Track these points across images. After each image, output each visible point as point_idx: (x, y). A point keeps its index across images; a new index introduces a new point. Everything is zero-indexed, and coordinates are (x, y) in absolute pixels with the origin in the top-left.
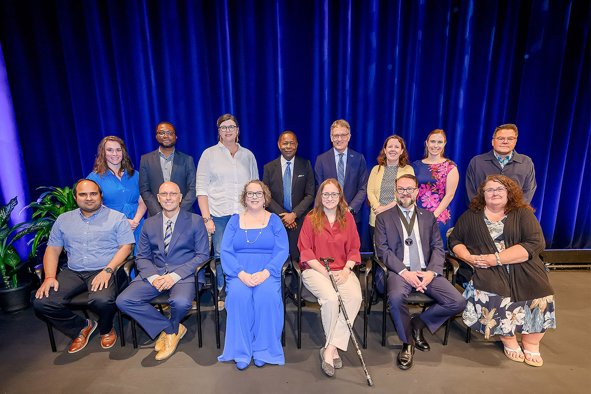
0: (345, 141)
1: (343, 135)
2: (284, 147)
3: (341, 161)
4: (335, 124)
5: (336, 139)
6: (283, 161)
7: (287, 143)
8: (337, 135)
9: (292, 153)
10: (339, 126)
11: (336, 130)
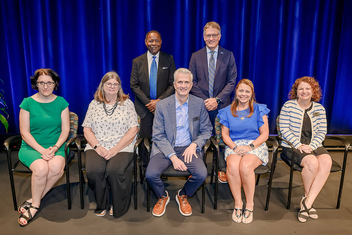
0: (217, 40)
1: (214, 35)
2: (150, 43)
3: (212, 58)
4: (207, 25)
5: (208, 39)
6: (149, 56)
7: (153, 41)
8: (209, 35)
9: (158, 49)
10: (211, 27)
11: (208, 31)
